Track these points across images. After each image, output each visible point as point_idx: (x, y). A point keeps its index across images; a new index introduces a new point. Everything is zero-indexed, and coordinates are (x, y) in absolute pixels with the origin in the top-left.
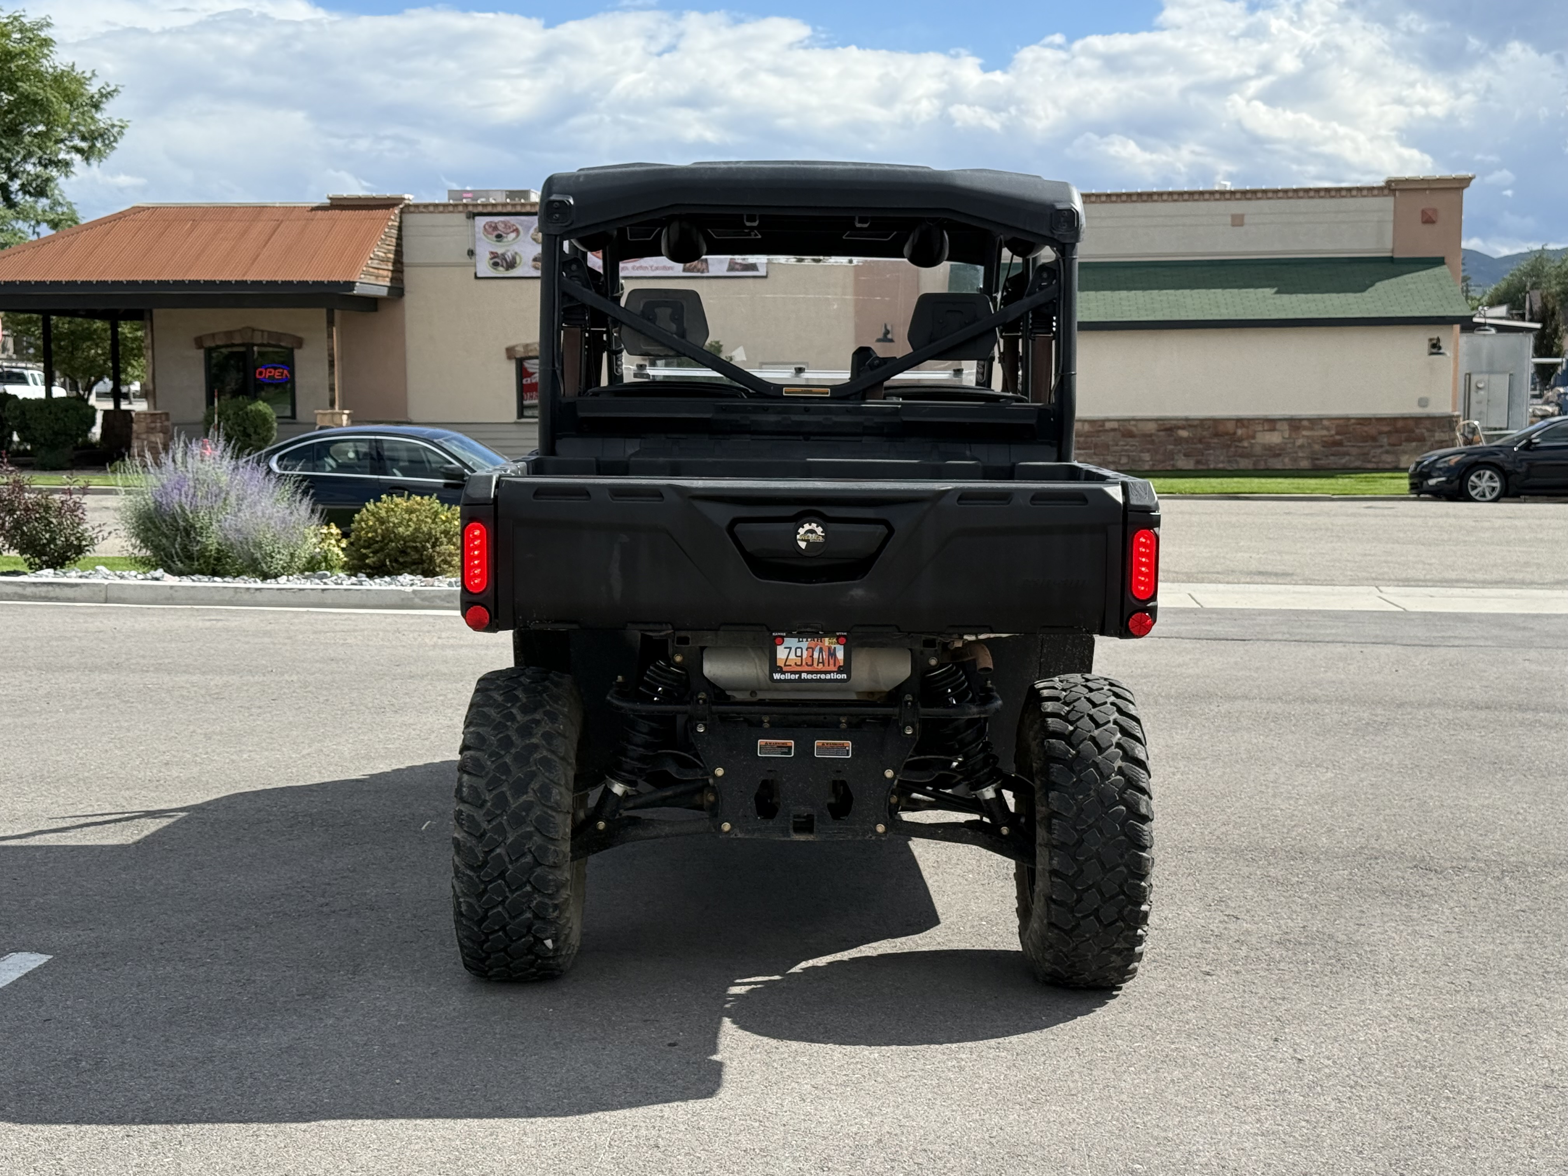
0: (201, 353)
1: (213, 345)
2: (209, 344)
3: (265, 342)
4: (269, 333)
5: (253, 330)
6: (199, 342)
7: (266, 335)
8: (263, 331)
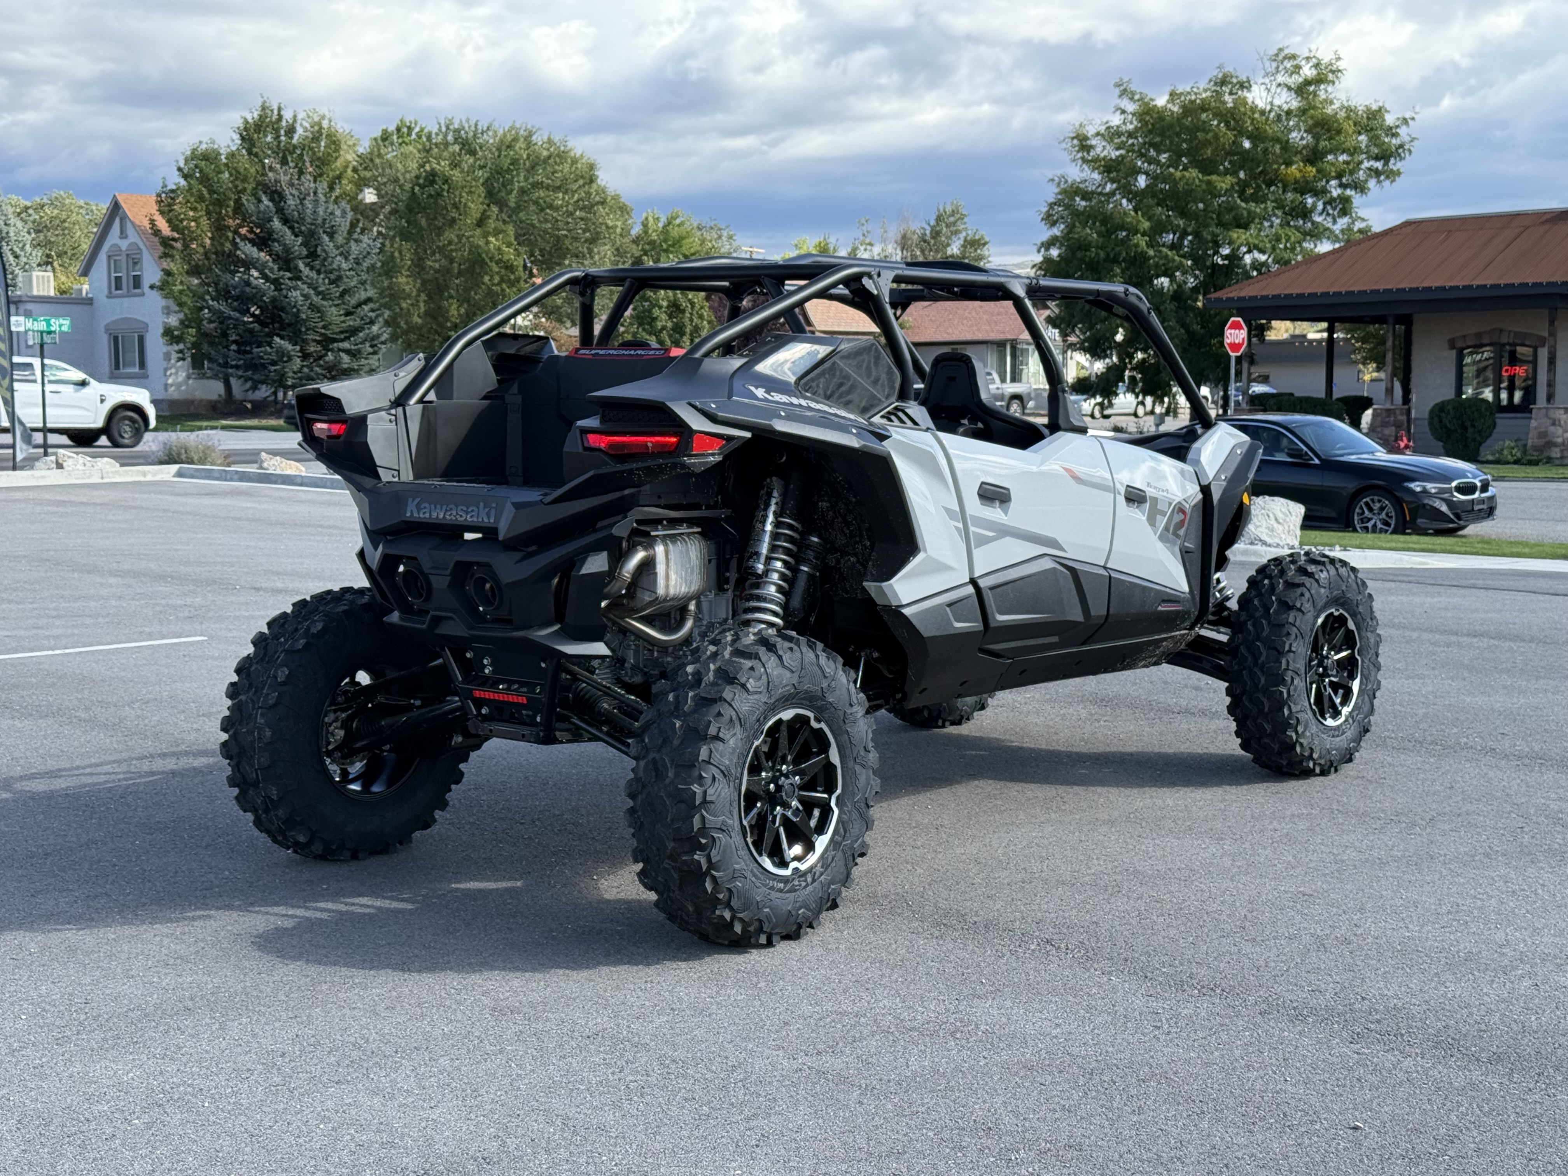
0: (1454, 353)
1: (1464, 345)
2: (1459, 344)
3: (1511, 341)
4: (1515, 333)
5: (1501, 331)
6: (1452, 345)
7: (1512, 335)
8: (1509, 332)
